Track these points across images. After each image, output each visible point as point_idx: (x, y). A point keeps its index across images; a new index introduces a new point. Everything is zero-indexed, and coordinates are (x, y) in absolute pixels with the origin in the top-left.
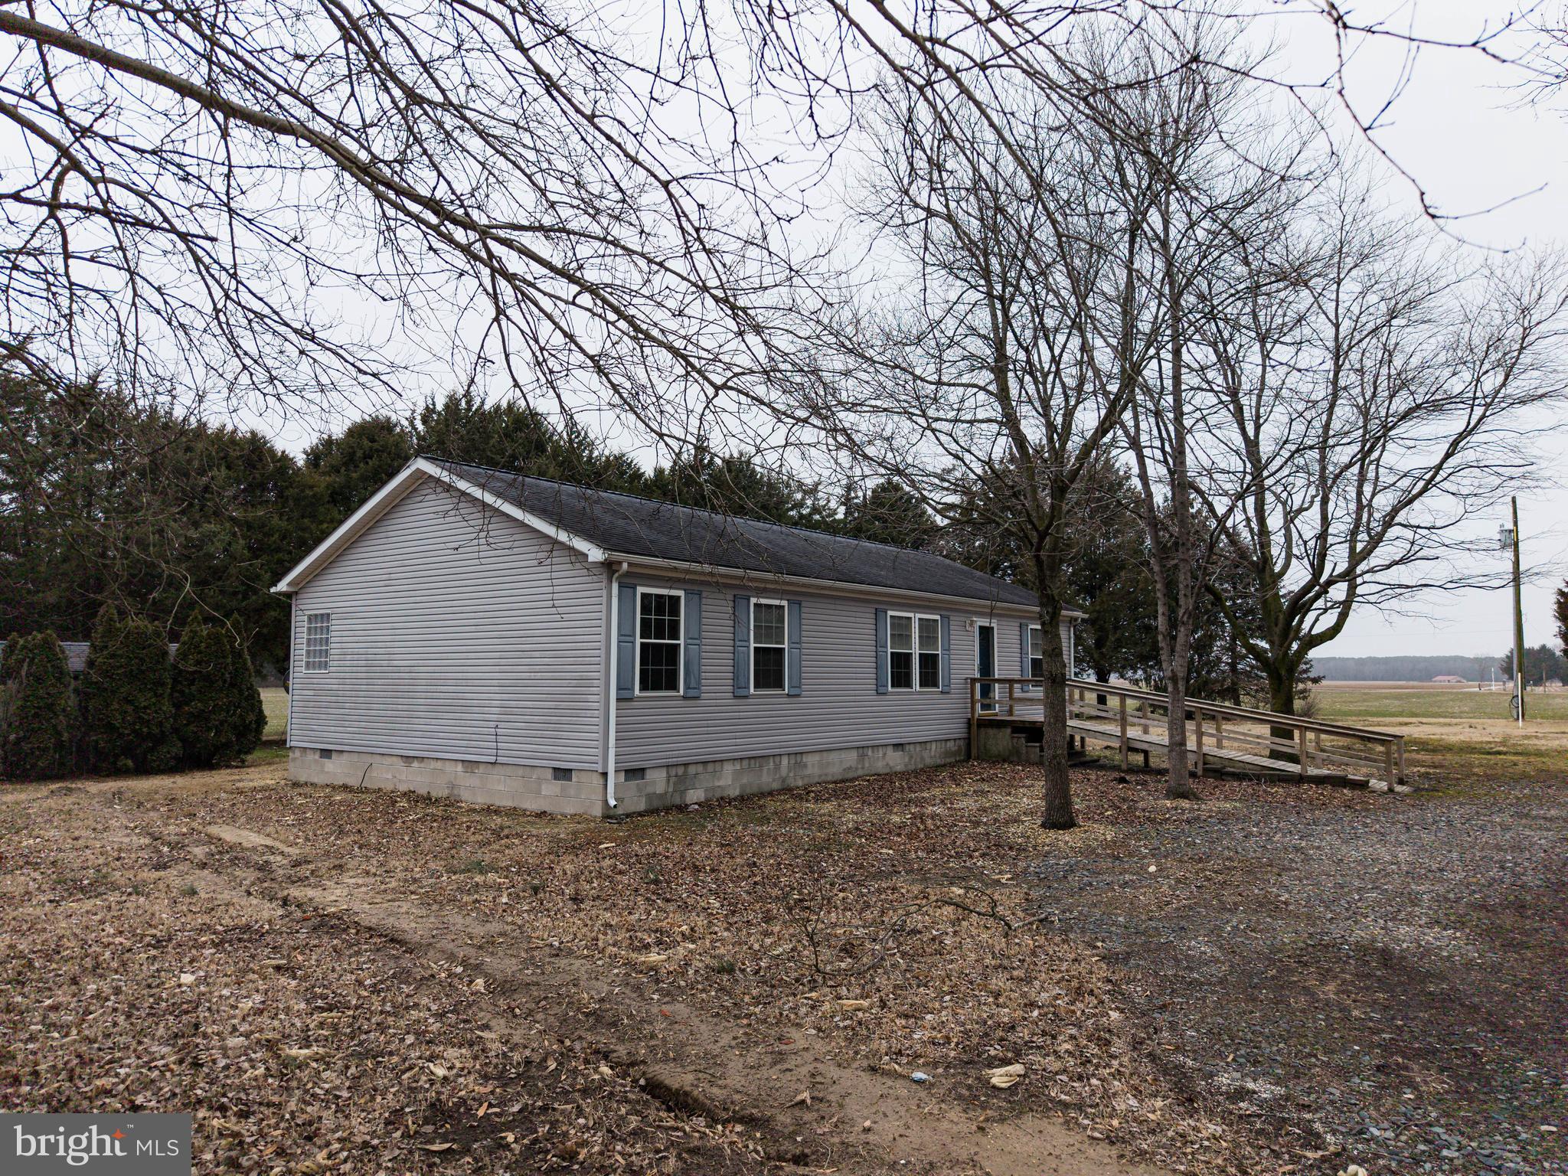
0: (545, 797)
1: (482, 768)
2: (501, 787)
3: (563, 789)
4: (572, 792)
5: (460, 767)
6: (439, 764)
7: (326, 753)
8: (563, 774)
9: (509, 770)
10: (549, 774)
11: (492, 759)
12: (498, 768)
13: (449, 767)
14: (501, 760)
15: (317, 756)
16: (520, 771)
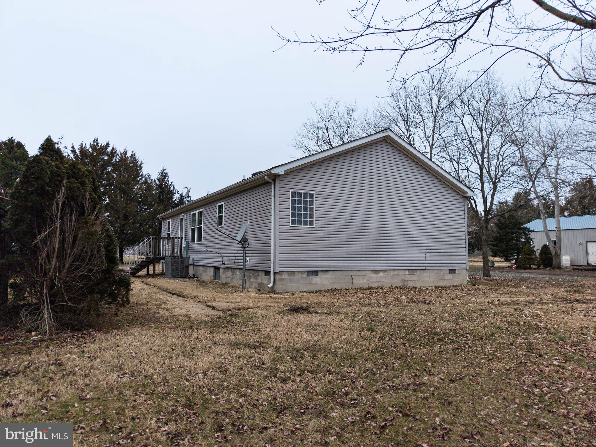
0: (447, 280)
1: (418, 272)
2: (428, 279)
3: (453, 276)
4: (457, 277)
5: (407, 273)
6: (396, 272)
7: (314, 273)
8: (452, 271)
9: (431, 272)
10: (448, 271)
11: (424, 268)
12: (425, 272)
13: (401, 273)
14: (427, 268)
15: (305, 275)
16: (436, 272)
